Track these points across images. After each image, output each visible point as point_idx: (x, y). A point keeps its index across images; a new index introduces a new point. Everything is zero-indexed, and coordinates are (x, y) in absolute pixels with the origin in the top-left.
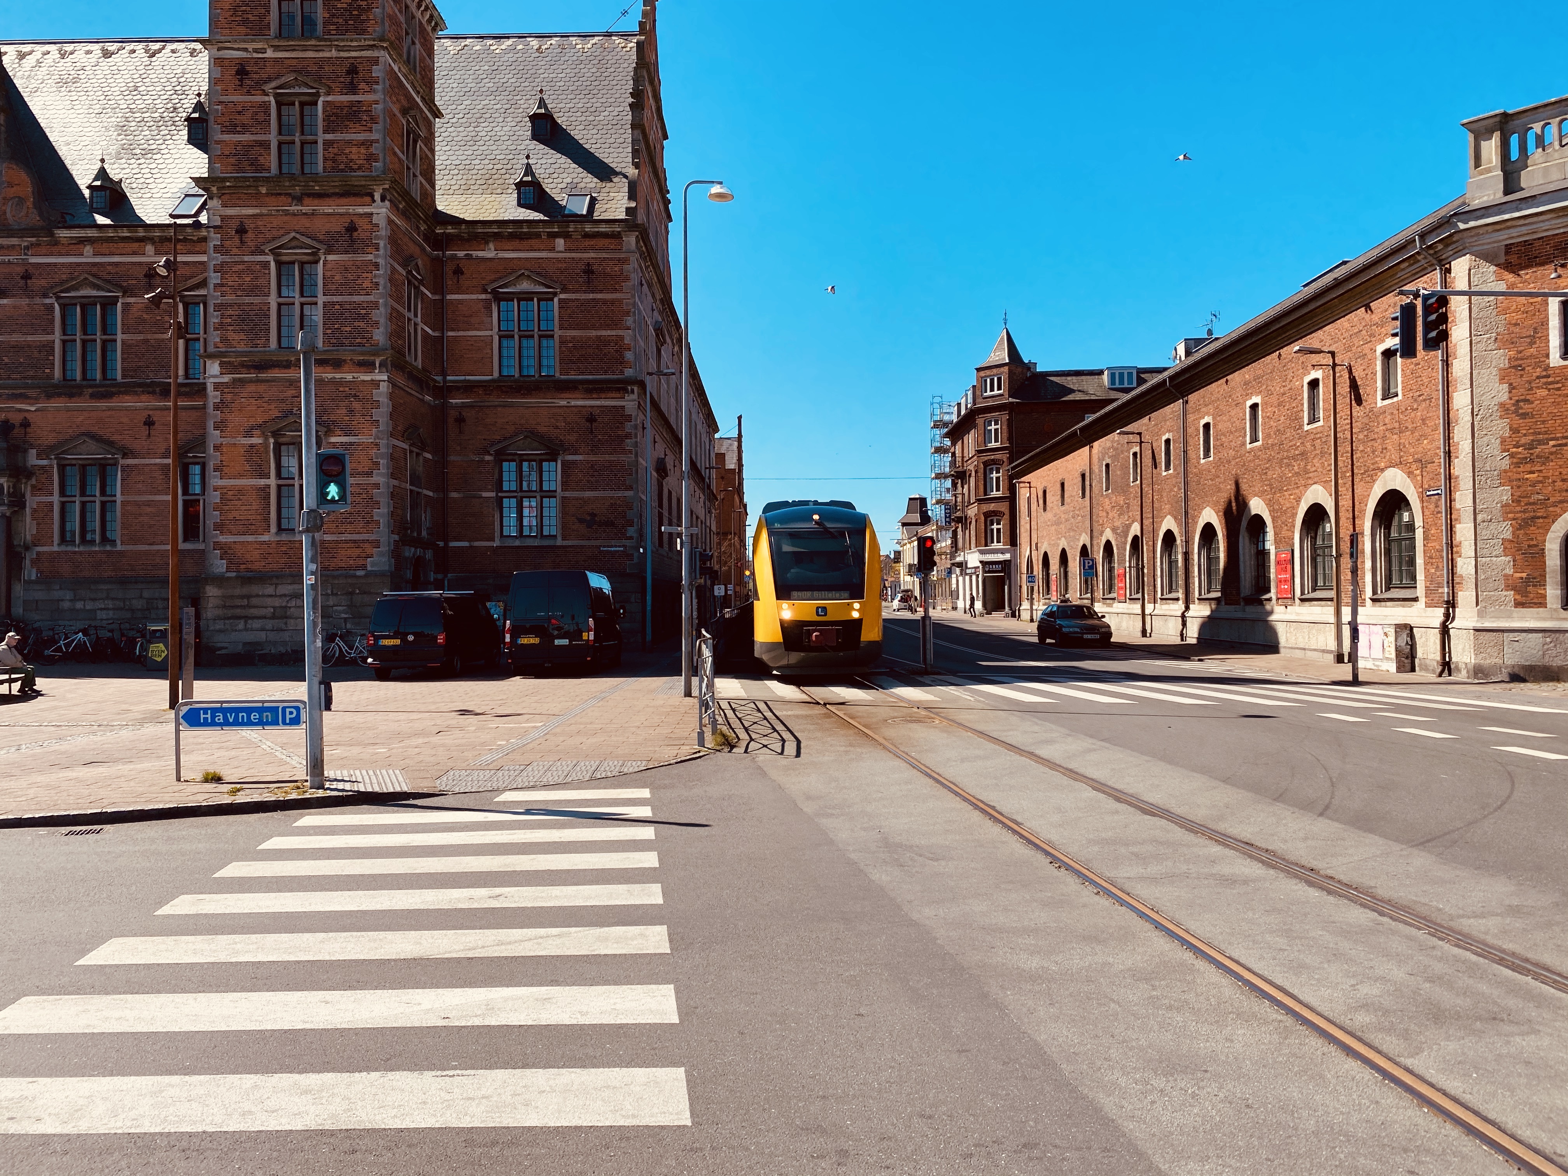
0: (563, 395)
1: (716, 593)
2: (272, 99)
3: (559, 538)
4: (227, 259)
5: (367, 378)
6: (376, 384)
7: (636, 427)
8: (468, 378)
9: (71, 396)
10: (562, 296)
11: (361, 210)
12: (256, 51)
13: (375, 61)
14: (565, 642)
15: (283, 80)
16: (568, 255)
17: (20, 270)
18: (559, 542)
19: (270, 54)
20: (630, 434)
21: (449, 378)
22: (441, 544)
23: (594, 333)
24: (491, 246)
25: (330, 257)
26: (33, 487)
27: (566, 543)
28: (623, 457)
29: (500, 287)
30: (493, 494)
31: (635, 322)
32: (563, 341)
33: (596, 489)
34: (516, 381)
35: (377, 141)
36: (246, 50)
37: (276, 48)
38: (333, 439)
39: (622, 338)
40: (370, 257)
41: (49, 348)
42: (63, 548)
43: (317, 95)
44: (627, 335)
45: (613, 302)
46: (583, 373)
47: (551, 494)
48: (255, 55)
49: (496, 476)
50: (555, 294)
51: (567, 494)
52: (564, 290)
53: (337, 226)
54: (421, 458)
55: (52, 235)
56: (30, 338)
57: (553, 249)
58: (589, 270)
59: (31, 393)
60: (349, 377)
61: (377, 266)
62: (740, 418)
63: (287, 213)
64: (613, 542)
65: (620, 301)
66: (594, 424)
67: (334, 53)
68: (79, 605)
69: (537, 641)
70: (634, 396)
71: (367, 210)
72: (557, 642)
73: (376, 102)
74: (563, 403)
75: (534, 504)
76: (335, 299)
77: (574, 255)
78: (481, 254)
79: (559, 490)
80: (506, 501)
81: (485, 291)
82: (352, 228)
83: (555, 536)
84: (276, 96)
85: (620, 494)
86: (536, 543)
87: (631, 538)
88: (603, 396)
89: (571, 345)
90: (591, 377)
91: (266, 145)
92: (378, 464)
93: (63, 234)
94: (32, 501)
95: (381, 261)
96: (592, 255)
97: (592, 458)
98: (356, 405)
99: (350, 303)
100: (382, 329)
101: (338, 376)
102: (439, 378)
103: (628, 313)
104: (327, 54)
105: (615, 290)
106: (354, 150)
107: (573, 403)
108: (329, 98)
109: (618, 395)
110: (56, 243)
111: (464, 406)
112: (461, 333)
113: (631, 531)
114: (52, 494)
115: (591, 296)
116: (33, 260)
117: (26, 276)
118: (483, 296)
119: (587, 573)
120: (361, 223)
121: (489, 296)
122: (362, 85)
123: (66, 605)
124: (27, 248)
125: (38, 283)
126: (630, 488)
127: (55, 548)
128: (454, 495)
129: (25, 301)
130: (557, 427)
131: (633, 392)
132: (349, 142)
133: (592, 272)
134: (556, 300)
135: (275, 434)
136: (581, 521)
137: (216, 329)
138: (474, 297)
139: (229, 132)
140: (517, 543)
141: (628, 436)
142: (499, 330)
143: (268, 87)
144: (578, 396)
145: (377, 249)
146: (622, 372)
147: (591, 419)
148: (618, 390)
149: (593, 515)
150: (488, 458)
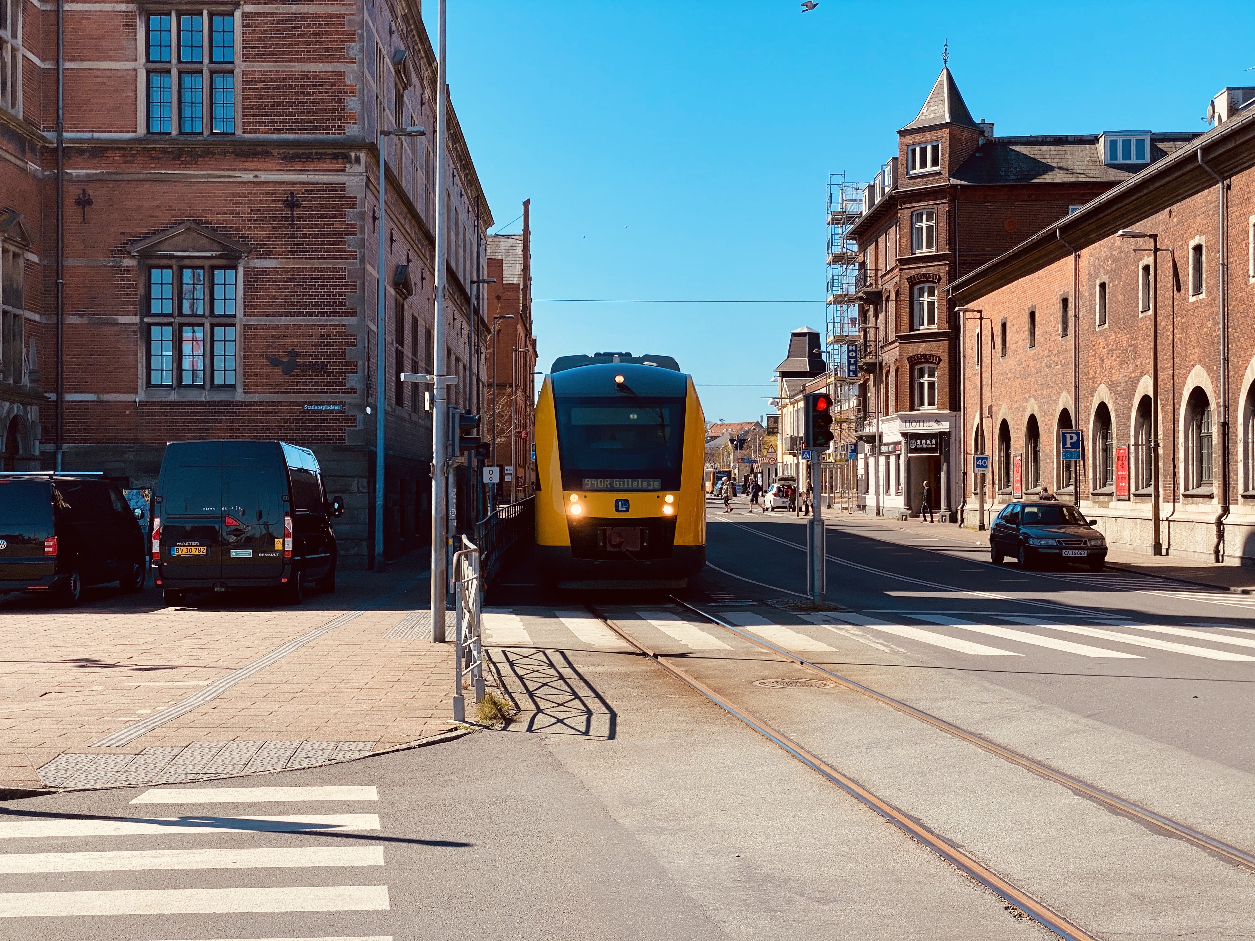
0: (248, 165)
1: (486, 480)
3: (240, 390)
7: (362, 216)
8: (96, 135)
10: (248, 8)
14: (247, 553)
18: (239, 395)
20: (353, 227)
21: (66, 135)
22: (53, 397)
23: (297, 67)
27: (250, 398)
28: (340, 264)
30: (136, 319)
31: (362, 50)
32: (248, 80)
33: (298, 313)
34: (174, 141)
39: (341, 75)
44: (351, 72)
45: (329, 18)
46: (278, 130)
47: (227, 321)
49: (141, 291)
50: (236, 5)
51: (253, 321)
54: (21, 262)
62: (527, 204)
64: (324, 397)
65: (339, 17)
66: (296, 211)
69: (202, 551)
70: (361, 168)
72: (234, 554)
74: (248, 177)
75: (199, 335)
79: (240, 313)
80: (155, 332)
83: (233, 387)
85: (335, 321)
86: (204, 396)
87: (353, 390)
88: (311, 166)
89: (260, 85)
90: (292, 137)
97: (291, 264)
102: (51, 136)
103: (351, 37)
105: (333, 1)
107: (263, 177)
109: (336, 166)
111: (89, 180)
112: (87, 65)
113: (353, 380)
115: (294, 9)
118: (123, 7)
119: (283, 444)
121: (131, 7)
126: (353, 312)
128: (72, 319)
130: (238, 215)
131: (358, 160)
134: (238, 14)
136: (275, 363)
138: (106, 7)
140: (173, 397)
141: (350, 230)
142: (148, 61)
144: (271, 166)
146: (341, 129)
147: (292, 203)
148: (335, 157)
149: (293, 354)
150: (128, 262)
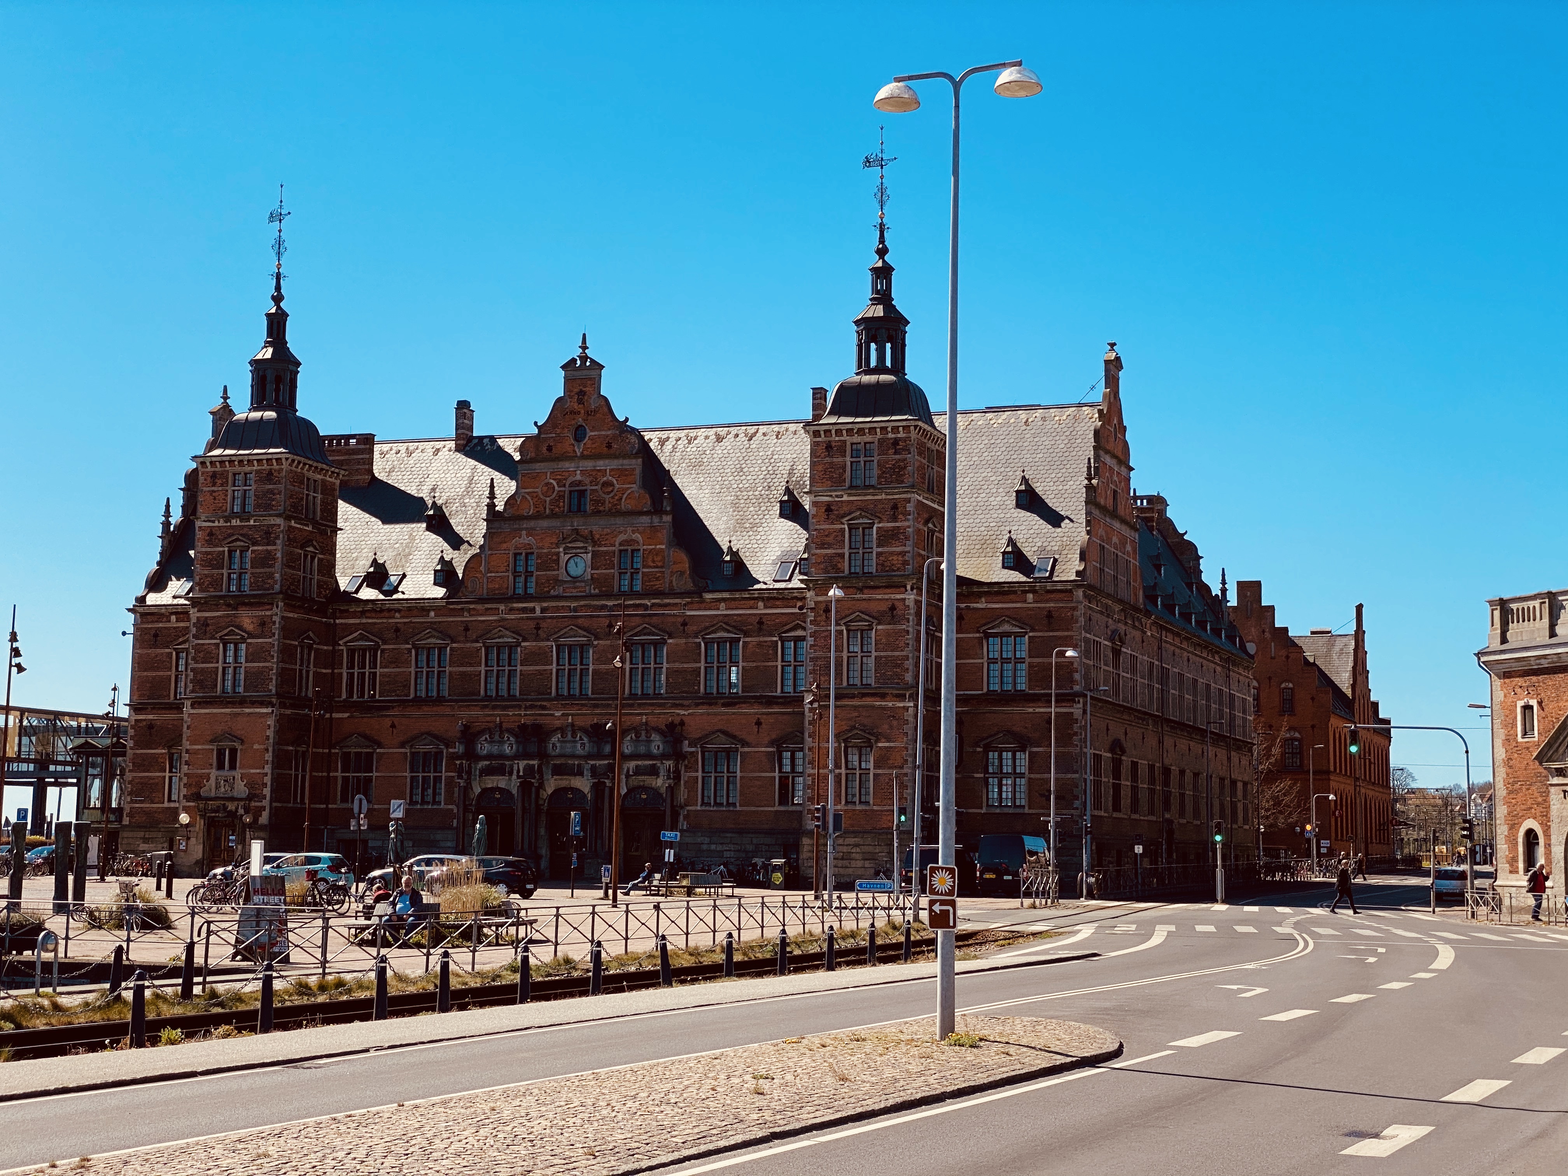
0: (1031, 705)
1: (1136, 851)
2: (846, 526)
3: (1027, 808)
4: (817, 628)
5: (901, 705)
6: (906, 709)
7: (1080, 727)
8: (966, 692)
9: (710, 704)
10: (1031, 634)
11: (898, 596)
12: (837, 496)
13: (908, 501)
14: (1010, 878)
15: (853, 515)
16: (1035, 605)
17: (680, 620)
18: (1026, 810)
19: (845, 498)
20: (1077, 733)
24: (983, 600)
25: (880, 627)
26: (686, 766)
27: (1031, 811)
28: (1071, 749)
29: (989, 629)
30: (982, 775)
32: (1031, 666)
34: (998, 694)
35: (909, 552)
36: (831, 496)
37: (850, 495)
38: (880, 745)
39: (1072, 664)
40: (904, 627)
41: (697, 671)
42: (704, 808)
43: (873, 524)
44: (1076, 662)
46: (1044, 688)
47: (1021, 775)
48: (837, 499)
49: (984, 763)
50: (1026, 633)
51: (1032, 776)
52: (1033, 630)
53: (884, 607)
55: (701, 597)
56: (686, 666)
57: (1025, 601)
58: (1049, 615)
59: (686, 702)
60: (890, 704)
61: (908, 632)
62: (1359, 608)
63: (854, 599)
64: (1064, 811)
65: (1071, 637)
67: (884, 496)
68: (713, 847)
69: (994, 876)
70: (1081, 705)
71: (902, 596)
72: (1005, 878)
73: (909, 527)
74: (1031, 710)
75: (1009, 782)
76: (882, 654)
77: (1039, 605)
78: (975, 605)
79: (1027, 773)
80: (991, 780)
81: (978, 632)
82: (893, 608)
83: (1024, 806)
84: (849, 525)
85: (1069, 776)
86: (1011, 811)
87: (1077, 809)
88: (1059, 705)
89: (1035, 668)
90: (1050, 691)
91: (842, 556)
92: (907, 760)
93: (708, 596)
94: (685, 776)
95: (911, 629)
96: (1052, 605)
97: (1049, 749)
98: (895, 723)
99: (891, 656)
100: (910, 673)
101: (883, 703)
103: (1076, 646)
104: (879, 497)
105: (1068, 630)
106: (895, 558)
107: (1037, 710)
108: (880, 525)
110: (703, 601)
111: (963, 712)
112: (962, 661)
113: (1077, 803)
114: (697, 771)
115: (1051, 634)
116: (689, 613)
117: (684, 624)
118: (978, 635)
119: (1024, 837)
120: (899, 605)
121: (982, 635)
122: (900, 516)
123: (705, 847)
124: (685, 605)
125: (691, 629)
126: (1076, 772)
127: (699, 808)
129: (683, 641)
130: (1026, 728)
131: (1079, 702)
132: (892, 553)
133: (1052, 617)
134: (1026, 637)
135: (845, 741)
136: (1042, 795)
137: (810, 673)
138: (971, 635)
139: (821, 548)
140: (998, 811)
141: (1076, 734)
142: (988, 658)
143: (844, 520)
144: (1041, 705)
145: (908, 622)
146: (1072, 688)
148: (1069, 701)
150: (979, 749)
